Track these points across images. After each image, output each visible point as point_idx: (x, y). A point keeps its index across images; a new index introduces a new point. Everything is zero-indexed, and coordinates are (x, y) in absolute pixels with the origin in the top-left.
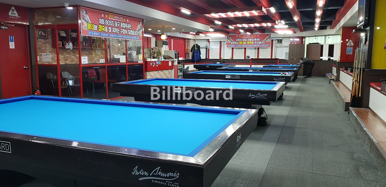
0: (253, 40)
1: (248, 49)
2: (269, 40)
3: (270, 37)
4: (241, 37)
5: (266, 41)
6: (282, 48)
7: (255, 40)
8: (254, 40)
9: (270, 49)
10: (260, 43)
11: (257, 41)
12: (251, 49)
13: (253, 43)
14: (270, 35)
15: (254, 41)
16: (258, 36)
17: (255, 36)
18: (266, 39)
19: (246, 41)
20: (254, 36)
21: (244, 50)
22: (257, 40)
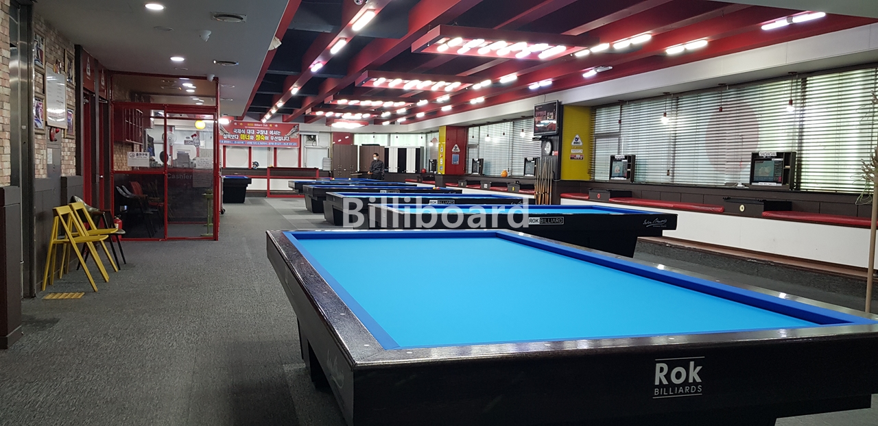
0: (267, 134)
1: (255, 148)
2: (296, 136)
3: (297, 130)
4: (244, 126)
5: (292, 137)
6: (316, 150)
7: (271, 132)
8: (268, 132)
9: (296, 152)
10: (280, 139)
11: (274, 136)
12: (261, 149)
13: (267, 138)
14: (298, 127)
15: (269, 135)
16: (276, 126)
17: (271, 125)
18: (290, 133)
19: (253, 133)
20: (269, 126)
21: (247, 151)
22: (276, 133)
